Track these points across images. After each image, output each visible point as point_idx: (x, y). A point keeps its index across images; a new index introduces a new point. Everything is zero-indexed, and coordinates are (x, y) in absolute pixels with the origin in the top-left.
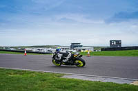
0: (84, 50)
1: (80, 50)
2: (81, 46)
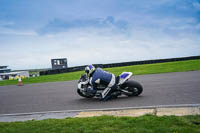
0: (14, 75)
2: (9, 71)
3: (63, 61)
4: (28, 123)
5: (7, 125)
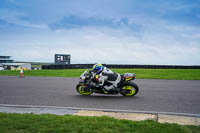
4: (26, 116)
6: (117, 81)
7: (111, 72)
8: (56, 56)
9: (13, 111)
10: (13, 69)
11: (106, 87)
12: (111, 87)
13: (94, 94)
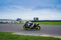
0: (23, 21)
1: (21, 22)
2: (21, 20)
3: (37, 19)
4: (27, 36)
5: (21, 36)
6: (33, 25)
7: (31, 22)
8: (34, 18)
9: (23, 34)
10: (22, 22)
11: (30, 27)
12: (31, 27)
13: (28, 29)
